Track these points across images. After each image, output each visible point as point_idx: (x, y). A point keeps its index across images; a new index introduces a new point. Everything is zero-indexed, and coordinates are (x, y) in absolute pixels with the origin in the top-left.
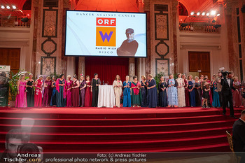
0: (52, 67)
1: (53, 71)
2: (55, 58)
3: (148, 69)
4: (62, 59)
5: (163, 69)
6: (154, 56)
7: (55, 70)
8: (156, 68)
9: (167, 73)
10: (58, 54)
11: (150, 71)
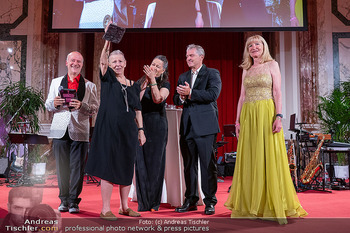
2: (24, 39)
3: (307, 68)
4: (45, 41)
6: (328, 26)
7: (23, 77)
10: (31, 28)
11: (314, 74)
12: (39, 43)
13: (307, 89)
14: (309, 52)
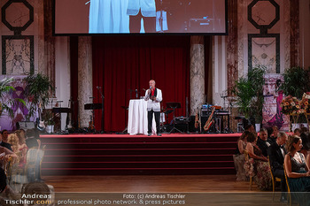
0: (26, 59)
1: (27, 67)
2: (31, 38)
3: (232, 57)
4: (46, 39)
5: (265, 56)
6: (245, 29)
7: (32, 65)
8: (250, 56)
9: (274, 67)
10: (36, 30)
11: (236, 62)
12: (42, 41)
13: (231, 73)
14: (233, 46)
